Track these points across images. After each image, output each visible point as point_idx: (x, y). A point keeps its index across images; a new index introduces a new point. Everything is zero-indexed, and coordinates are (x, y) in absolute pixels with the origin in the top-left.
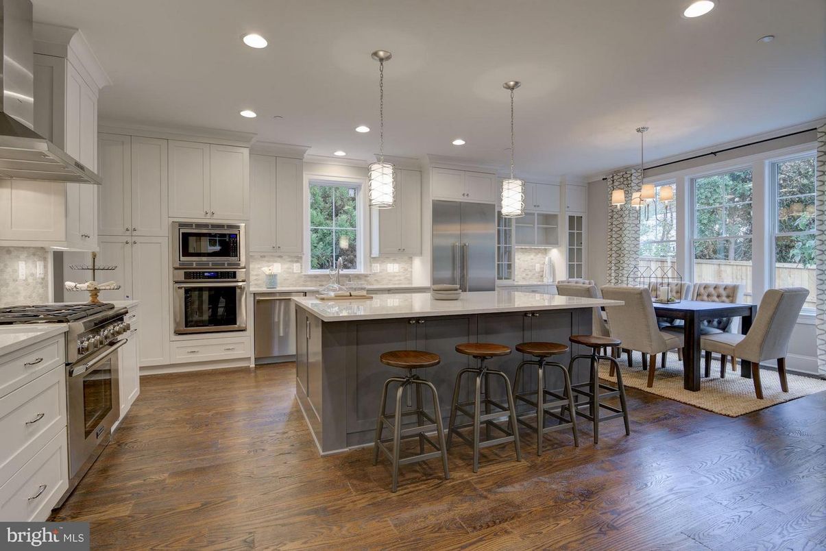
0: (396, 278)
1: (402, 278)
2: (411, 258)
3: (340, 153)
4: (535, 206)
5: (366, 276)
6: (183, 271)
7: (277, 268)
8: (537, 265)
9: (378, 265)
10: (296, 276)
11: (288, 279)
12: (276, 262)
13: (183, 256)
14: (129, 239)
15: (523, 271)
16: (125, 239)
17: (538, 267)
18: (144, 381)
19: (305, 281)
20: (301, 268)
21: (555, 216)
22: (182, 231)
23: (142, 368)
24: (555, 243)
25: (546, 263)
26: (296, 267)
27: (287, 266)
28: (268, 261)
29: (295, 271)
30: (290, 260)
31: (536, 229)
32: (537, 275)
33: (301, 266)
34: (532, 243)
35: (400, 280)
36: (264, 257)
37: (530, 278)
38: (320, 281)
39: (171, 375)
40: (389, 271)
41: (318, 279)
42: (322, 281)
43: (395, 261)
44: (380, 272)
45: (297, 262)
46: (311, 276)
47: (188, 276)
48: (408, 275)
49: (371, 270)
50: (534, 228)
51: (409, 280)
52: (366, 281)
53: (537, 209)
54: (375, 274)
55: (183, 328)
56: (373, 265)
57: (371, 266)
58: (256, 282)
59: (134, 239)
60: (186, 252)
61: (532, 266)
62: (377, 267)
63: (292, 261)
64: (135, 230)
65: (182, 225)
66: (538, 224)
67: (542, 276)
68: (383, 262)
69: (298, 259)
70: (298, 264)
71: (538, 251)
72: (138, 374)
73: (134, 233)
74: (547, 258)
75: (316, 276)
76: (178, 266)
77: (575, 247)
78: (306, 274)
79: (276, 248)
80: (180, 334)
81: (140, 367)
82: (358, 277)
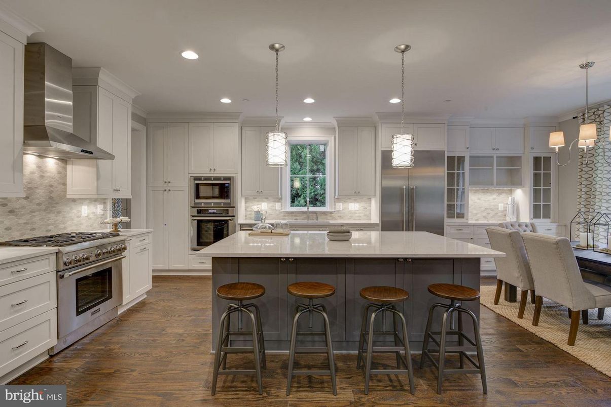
0: (356, 215)
1: (362, 215)
2: (370, 198)
3: (308, 119)
4: (494, 149)
5: (331, 213)
6: (196, 209)
7: (264, 206)
8: (500, 204)
9: (341, 204)
10: (277, 212)
11: (272, 215)
12: (263, 201)
13: (196, 199)
14: (167, 189)
15: (484, 211)
16: (164, 188)
17: (501, 207)
18: (158, 279)
19: (284, 216)
20: (281, 206)
21: (519, 158)
22: (196, 182)
23: (154, 271)
24: (519, 184)
25: (509, 203)
26: (278, 206)
27: (271, 204)
28: (258, 201)
29: (277, 209)
30: (273, 200)
31: (495, 171)
32: (500, 214)
33: (281, 205)
34: (491, 184)
35: (360, 217)
36: (256, 198)
37: (492, 217)
38: (295, 216)
39: (188, 276)
40: (350, 209)
41: (293, 215)
42: (297, 216)
43: (355, 201)
44: (343, 210)
45: (278, 202)
46: (288, 213)
47: (199, 212)
48: (368, 213)
49: (335, 208)
50: (493, 169)
51: (368, 217)
52: (331, 217)
53: (497, 151)
54: (338, 211)
55: (195, 246)
56: (337, 204)
57: (335, 205)
58: (250, 216)
59: (170, 188)
60: (198, 196)
61: (494, 205)
62: (340, 206)
63: (274, 201)
64: (169, 182)
65: (196, 178)
66: (497, 166)
67: (505, 215)
68: (345, 202)
69: (279, 199)
70: (280, 204)
71: (500, 192)
72: (151, 274)
73: (169, 184)
74: (510, 198)
75: (292, 213)
76: (193, 205)
77: (542, 188)
78: (285, 210)
79: (260, 193)
80: (195, 250)
81: (153, 270)
82: (324, 213)
